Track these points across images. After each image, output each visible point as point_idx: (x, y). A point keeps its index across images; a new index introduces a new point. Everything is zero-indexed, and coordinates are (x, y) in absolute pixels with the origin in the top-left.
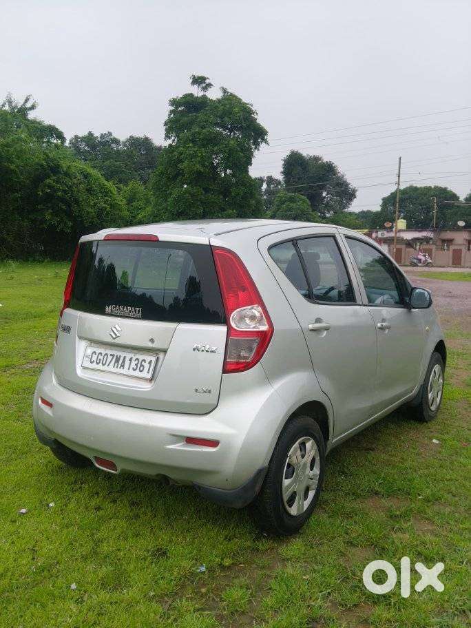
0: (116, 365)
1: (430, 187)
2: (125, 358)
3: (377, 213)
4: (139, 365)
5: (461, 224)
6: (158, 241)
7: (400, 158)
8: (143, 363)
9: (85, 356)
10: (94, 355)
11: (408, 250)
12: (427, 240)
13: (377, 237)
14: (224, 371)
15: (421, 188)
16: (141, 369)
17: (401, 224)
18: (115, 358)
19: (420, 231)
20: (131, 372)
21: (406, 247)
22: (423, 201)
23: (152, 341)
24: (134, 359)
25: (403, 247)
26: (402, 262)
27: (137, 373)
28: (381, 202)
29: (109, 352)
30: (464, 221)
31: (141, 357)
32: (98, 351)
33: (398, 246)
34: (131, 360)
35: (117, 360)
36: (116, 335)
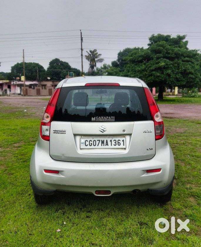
0: (103, 144)
1: (32, 63)
2: (107, 141)
3: (9, 73)
4: (117, 143)
5: (49, 78)
6: (120, 86)
7: (23, 50)
8: (119, 141)
9: (80, 143)
10: (86, 142)
11: (30, 89)
12: (36, 85)
13: (13, 84)
14: (156, 140)
15: (28, 63)
16: (119, 144)
17: (23, 78)
18: (101, 142)
19: (32, 81)
20: (113, 147)
21: (29, 88)
22: (29, 68)
23: (124, 131)
24: (113, 141)
25: (28, 88)
26: (28, 95)
27: (117, 146)
28: (11, 68)
29: (96, 139)
30: (50, 77)
31: (117, 139)
32: (89, 140)
33: (26, 88)
34: (111, 141)
35: (103, 142)
36: (104, 130)
